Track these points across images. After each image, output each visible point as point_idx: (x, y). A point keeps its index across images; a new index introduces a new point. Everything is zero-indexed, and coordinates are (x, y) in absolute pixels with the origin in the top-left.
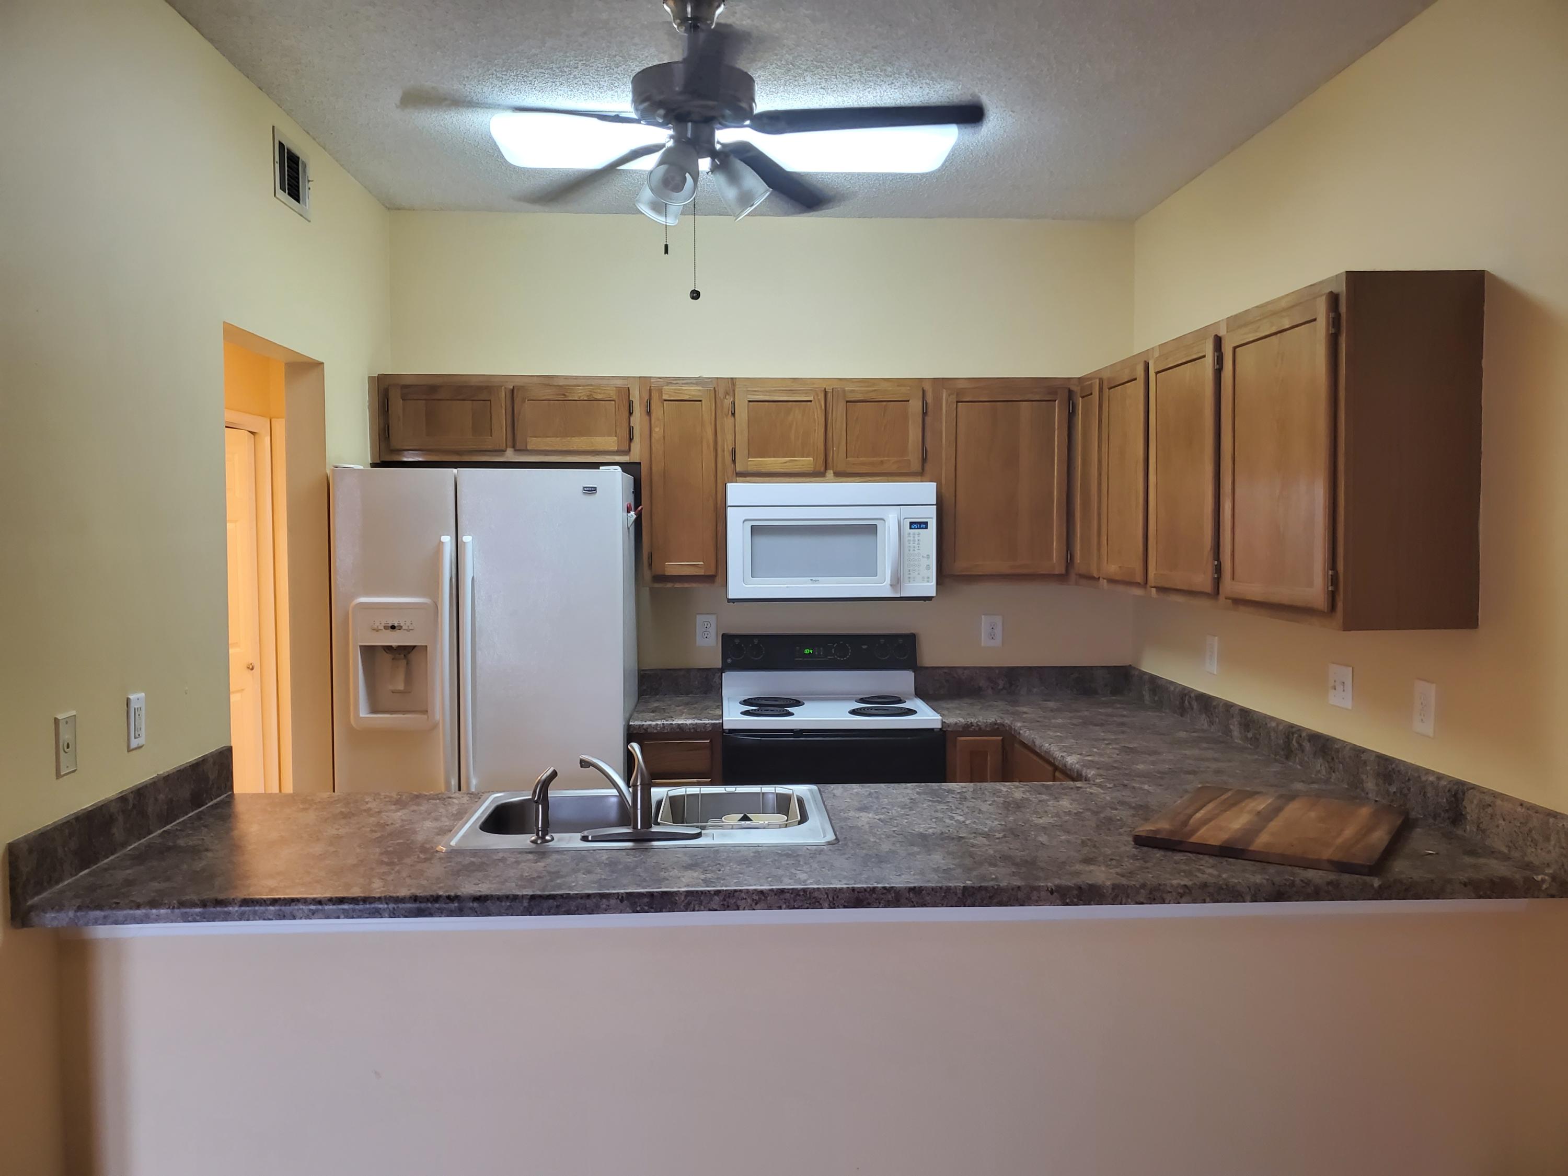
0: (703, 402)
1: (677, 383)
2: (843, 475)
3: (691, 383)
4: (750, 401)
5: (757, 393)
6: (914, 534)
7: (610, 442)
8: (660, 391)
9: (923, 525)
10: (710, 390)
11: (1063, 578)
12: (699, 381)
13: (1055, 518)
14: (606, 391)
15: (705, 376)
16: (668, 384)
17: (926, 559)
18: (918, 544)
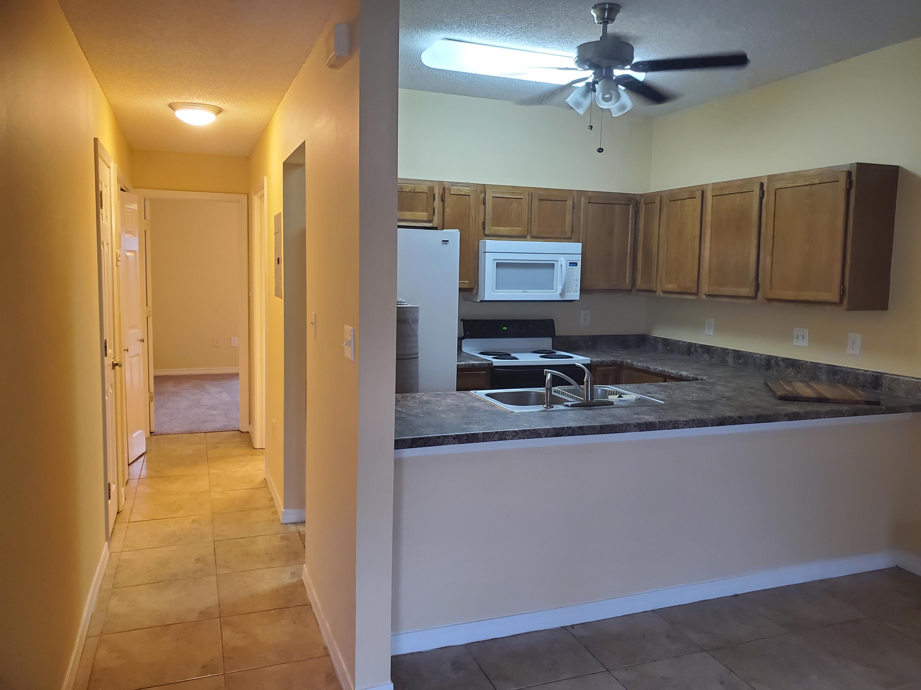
0: (471, 196)
1: (457, 186)
2: (535, 238)
3: (464, 186)
4: (493, 197)
5: (497, 193)
6: (571, 269)
7: (423, 215)
8: (450, 189)
9: (576, 264)
10: (474, 190)
11: (629, 291)
12: (468, 185)
13: (628, 262)
14: (423, 188)
15: (470, 182)
16: (452, 185)
17: (576, 281)
18: (573, 274)
